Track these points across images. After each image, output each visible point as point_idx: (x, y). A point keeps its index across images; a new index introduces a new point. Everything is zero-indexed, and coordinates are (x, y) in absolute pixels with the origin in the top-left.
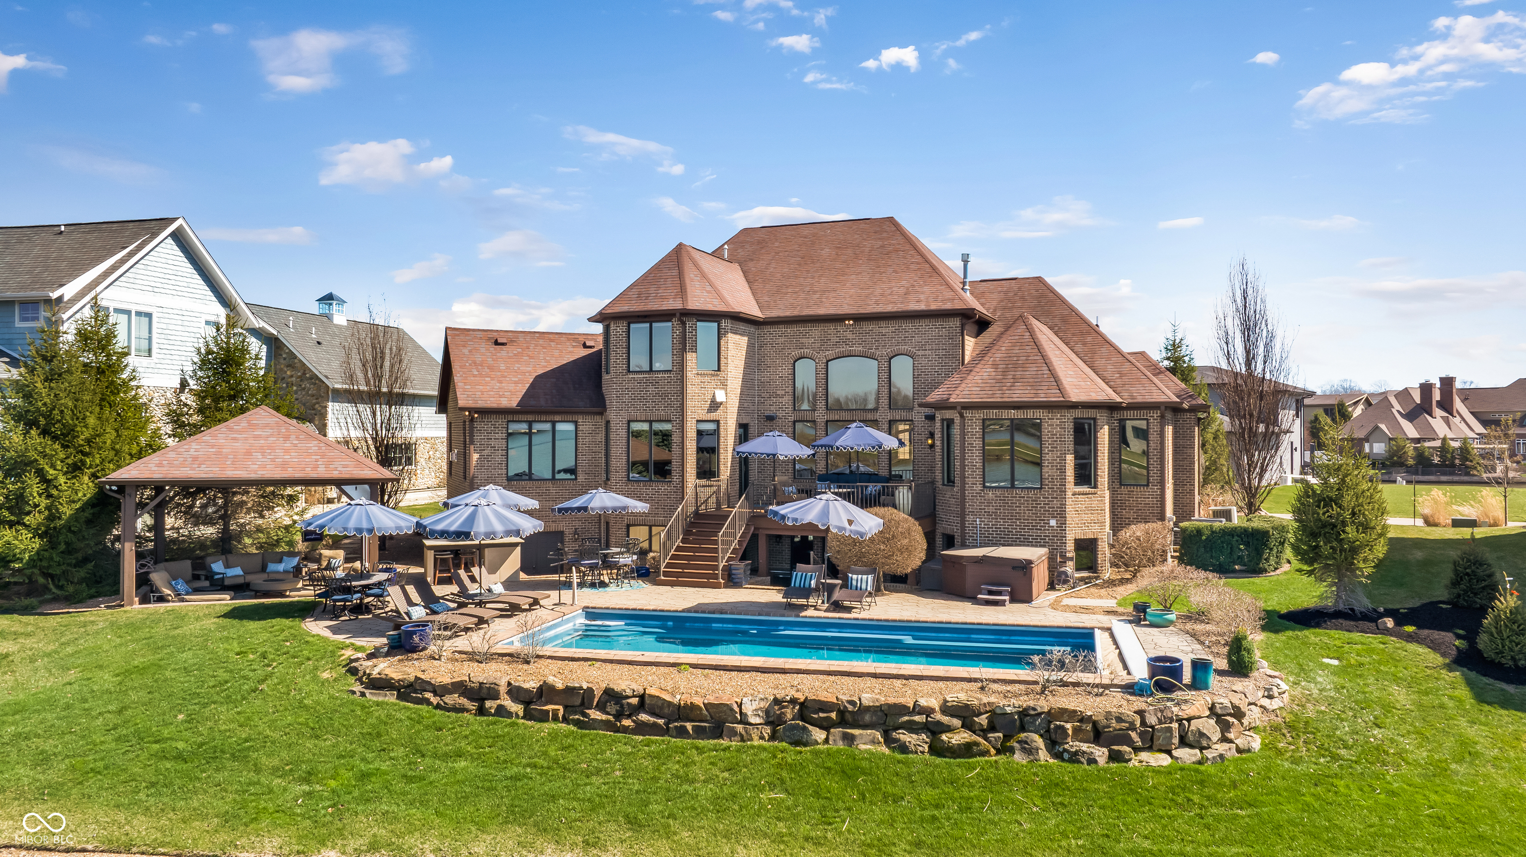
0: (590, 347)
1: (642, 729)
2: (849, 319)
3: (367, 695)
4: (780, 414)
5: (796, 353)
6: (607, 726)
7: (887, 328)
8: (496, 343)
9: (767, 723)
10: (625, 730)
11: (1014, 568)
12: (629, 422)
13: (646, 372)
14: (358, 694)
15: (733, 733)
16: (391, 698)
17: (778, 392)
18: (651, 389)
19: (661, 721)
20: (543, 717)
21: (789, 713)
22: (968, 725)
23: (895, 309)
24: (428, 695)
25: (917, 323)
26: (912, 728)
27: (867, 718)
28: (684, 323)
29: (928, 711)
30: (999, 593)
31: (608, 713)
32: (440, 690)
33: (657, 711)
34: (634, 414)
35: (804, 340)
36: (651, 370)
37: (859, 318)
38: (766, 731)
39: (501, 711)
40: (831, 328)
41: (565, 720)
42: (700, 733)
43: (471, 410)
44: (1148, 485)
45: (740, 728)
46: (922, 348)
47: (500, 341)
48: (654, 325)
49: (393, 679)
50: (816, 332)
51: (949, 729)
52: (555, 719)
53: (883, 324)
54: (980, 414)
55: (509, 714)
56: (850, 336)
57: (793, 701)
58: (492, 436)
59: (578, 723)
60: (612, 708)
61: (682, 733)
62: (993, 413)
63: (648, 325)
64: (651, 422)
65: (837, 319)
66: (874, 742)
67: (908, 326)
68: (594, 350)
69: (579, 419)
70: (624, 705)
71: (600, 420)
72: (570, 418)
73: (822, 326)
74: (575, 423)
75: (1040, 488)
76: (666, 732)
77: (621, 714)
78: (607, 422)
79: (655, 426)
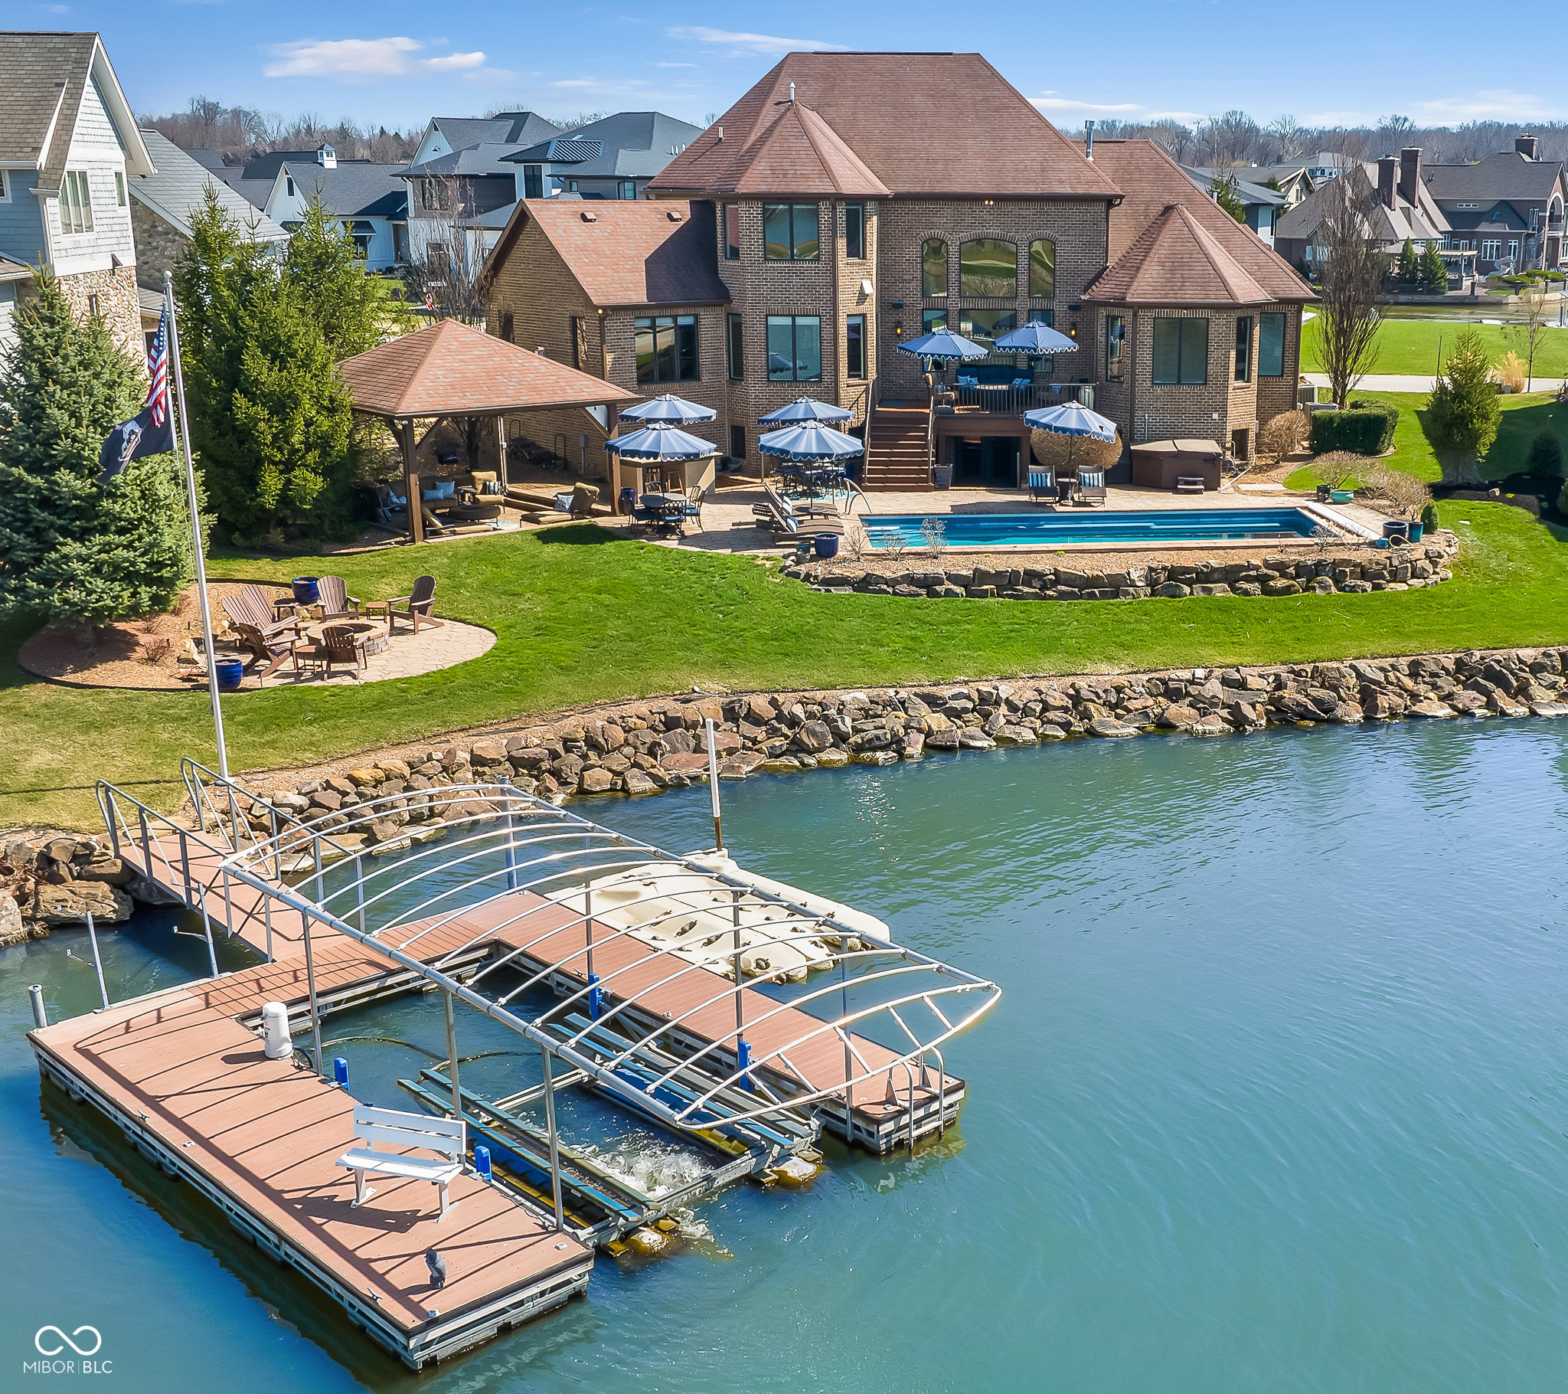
0: (676, 220)
1: (1062, 596)
2: (989, 200)
3: (832, 591)
4: (907, 301)
5: (924, 233)
6: (1036, 596)
7: (1029, 211)
8: (584, 218)
9: (1147, 586)
10: (1051, 598)
11: (1205, 460)
13: (785, 260)
14: (822, 591)
15: (1127, 593)
17: (904, 276)
18: (795, 280)
19: (1076, 590)
20: (984, 594)
21: (1163, 577)
22: (1284, 575)
23: (1037, 191)
25: (1060, 205)
26: (1249, 579)
27: (1216, 576)
28: (834, 208)
29: (1257, 568)
30: (1195, 483)
31: (1034, 588)
33: (1070, 583)
34: (773, 308)
35: (934, 219)
37: (999, 198)
38: (1149, 590)
39: (949, 593)
40: (967, 208)
41: (999, 596)
42: (1104, 595)
43: (604, 308)
44: (1282, 376)
45: (1131, 589)
46: (1065, 233)
47: (588, 216)
48: (795, 207)
49: (849, 577)
50: (948, 211)
51: (1273, 578)
52: (992, 595)
53: (1023, 205)
54: (1154, 313)
55: (957, 595)
56: (987, 217)
57: (1164, 568)
58: (621, 335)
59: (1011, 597)
60: (1036, 583)
61: (1092, 596)
62: (1165, 313)
63: (787, 207)
64: (794, 317)
65: (977, 198)
66: (1224, 591)
67: (1051, 210)
68: (682, 223)
69: (702, 312)
70: (1044, 581)
71: (721, 313)
72: (692, 311)
73: (955, 205)
74: (696, 316)
75: (1205, 384)
76: (1081, 597)
77: (1043, 588)
78: (728, 314)
79: (800, 321)
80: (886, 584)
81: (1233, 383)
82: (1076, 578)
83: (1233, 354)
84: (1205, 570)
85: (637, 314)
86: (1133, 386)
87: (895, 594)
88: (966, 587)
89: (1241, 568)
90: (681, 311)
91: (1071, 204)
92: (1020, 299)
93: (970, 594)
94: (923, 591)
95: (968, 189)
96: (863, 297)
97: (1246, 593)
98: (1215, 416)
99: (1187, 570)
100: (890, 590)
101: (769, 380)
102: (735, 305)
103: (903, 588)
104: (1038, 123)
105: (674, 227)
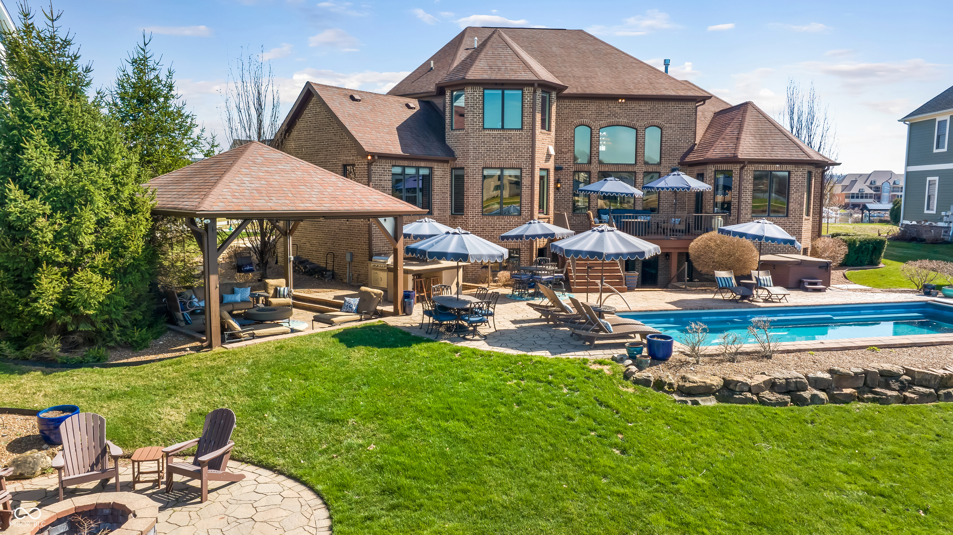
0: (412, 108)
2: (622, 99)
4: (564, 166)
5: (577, 121)
6: (897, 399)
7: (645, 107)
8: (352, 98)
10: (912, 401)
12: (483, 168)
13: (499, 129)
16: (710, 402)
17: (563, 150)
18: (505, 143)
19: (932, 391)
20: (848, 399)
23: (655, 94)
24: (749, 395)
25: (666, 104)
30: (815, 284)
31: (894, 390)
32: (756, 390)
34: (489, 163)
35: (584, 112)
36: (503, 128)
37: (630, 98)
39: (815, 399)
40: (604, 104)
41: (860, 399)
43: (373, 155)
46: (669, 122)
47: (357, 97)
48: (506, 92)
50: (593, 106)
52: (855, 400)
53: (642, 103)
54: (752, 168)
55: (822, 401)
56: (618, 111)
58: (383, 178)
59: (874, 400)
60: (895, 385)
61: (948, 397)
62: (761, 167)
63: (500, 92)
64: (502, 169)
65: (614, 98)
67: (660, 106)
68: (415, 111)
69: (435, 165)
70: (902, 382)
71: (447, 167)
72: (429, 164)
73: (597, 103)
74: (431, 169)
75: (787, 216)
76: (938, 398)
77: (903, 388)
78: (452, 169)
79: (507, 173)
80: (750, 391)
81: (805, 216)
82: (931, 378)
83: (806, 196)
85: (394, 162)
86: (738, 218)
88: (826, 391)
90: (422, 164)
91: (673, 103)
92: (639, 164)
93: (833, 400)
94: (787, 398)
95: (608, 92)
96: (549, 156)
100: (756, 398)
101: (483, 215)
102: (459, 162)
103: (767, 394)
104: (635, 61)
105: (411, 113)
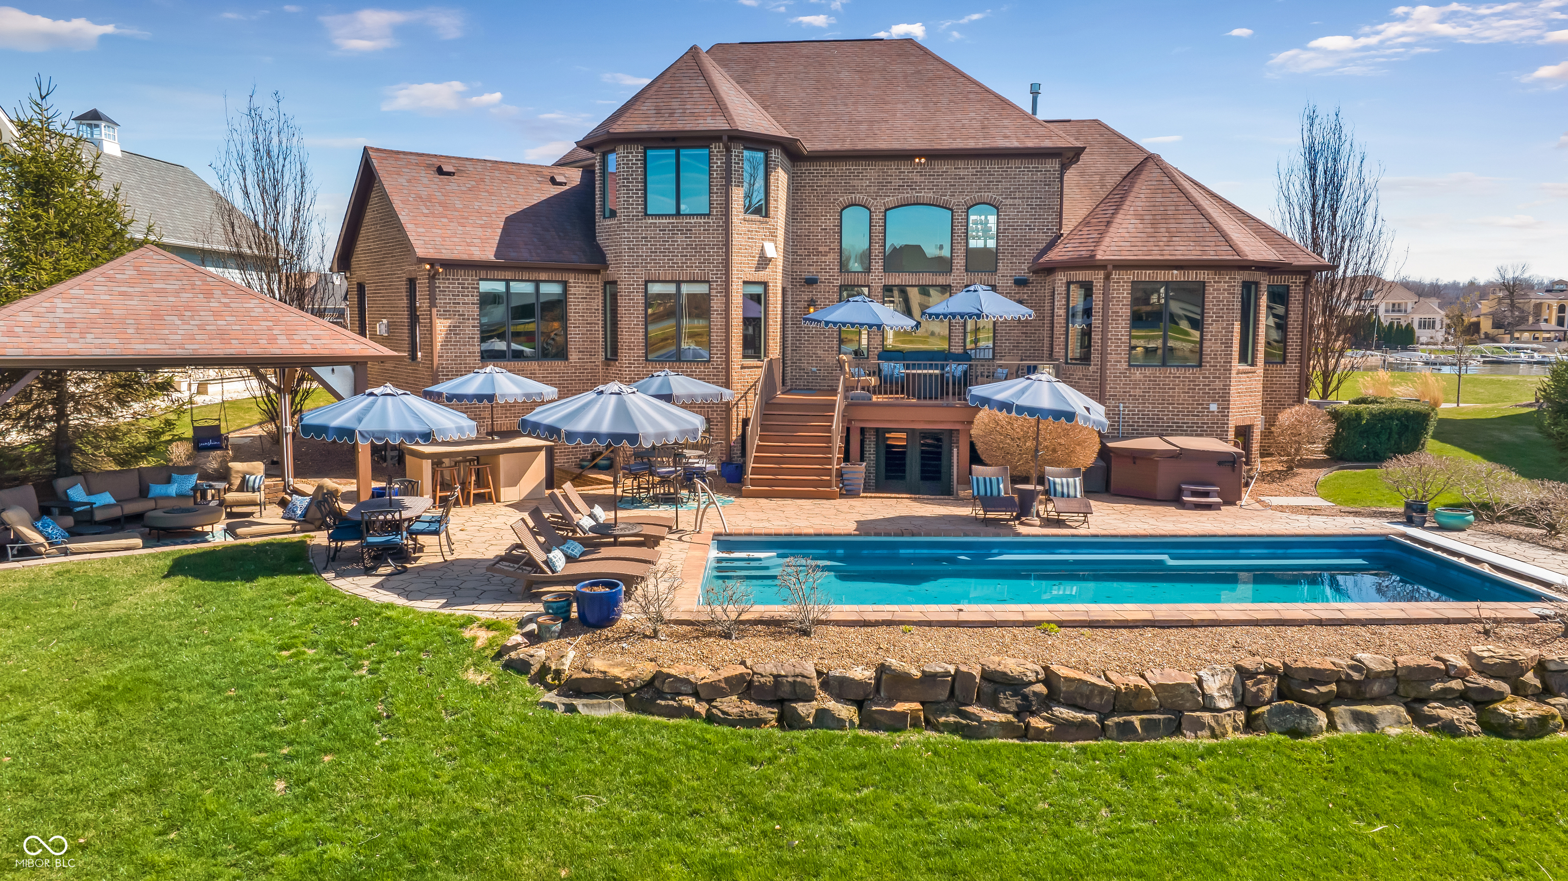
0: (561, 184)
1: (1065, 730)
2: (920, 157)
3: (580, 708)
4: (822, 277)
5: (845, 199)
6: (1007, 730)
7: (966, 169)
8: (440, 171)
9: (1239, 706)
10: (1040, 735)
11: (1220, 463)
12: (647, 282)
13: (669, 215)
14: (561, 708)
15: (1198, 725)
16: (615, 710)
17: (820, 249)
18: (680, 238)
19: (1092, 717)
20: (897, 723)
21: (1269, 688)
22: (1519, 690)
23: (980, 146)
24: (689, 701)
25: (1004, 164)
26: (1448, 698)
27: (1376, 688)
28: (728, 150)
29: (1462, 675)
30: (1206, 494)
31: (1005, 711)
32: (708, 692)
33: (1079, 701)
34: (654, 273)
35: (856, 183)
36: (678, 214)
37: (934, 156)
38: (1241, 716)
39: (824, 719)
40: (892, 168)
41: (930, 725)
42: (1151, 729)
43: (432, 262)
44: (1284, 362)
45: (1207, 716)
46: (1011, 195)
47: (446, 168)
48: (683, 152)
49: (619, 679)
50: (872, 172)
51: (1501, 697)
52: (915, 725)
53: (961, 164)
54: (1130, 276)
55: (839, 724)
56: (918, 178)
57: (1270, 671)
58: (460, 299)
59: (955, 729)
60: (1009, 701)
61: (1126, 731)
62: (1145, 275)
63: (673, 152)
64: (678, 283)
65: (906, 156)
66: (1399, 723)
67: (994, 167)
68: (567, 187)
69: (571, 279)
70: (1025, 697)
71: (596, 282)
72: (558, 276)
73: (880, 165)
74: (565, 284)
75: (1200, 366)
76: (1102, 732)
77: (1024, 710)
78: (606, 283)
79: (686, 289)
80: (696, 695)
81: (1236, 366)
82: (1092, 691)
83: (1237, 327)
84: (1356, 676)
85: (483, 274)
86: (1103, 368)
87: (710, 719)
88: (860, 704)
89: (1425, 674)
90: (543, 276)
91: (1018, 162)
92: (955, 272)
93: (869, 721)
94: (769, 713)
95: (896, 145)
96: (764, 262)
97: (1451, 729)
98: (1214, 407)
99: (1317, 677)
100: (701, 708)
101: (647, 360)
102: (612, 273)
103: (730, 705)
104: (977, 89)
105: (555, 190)
